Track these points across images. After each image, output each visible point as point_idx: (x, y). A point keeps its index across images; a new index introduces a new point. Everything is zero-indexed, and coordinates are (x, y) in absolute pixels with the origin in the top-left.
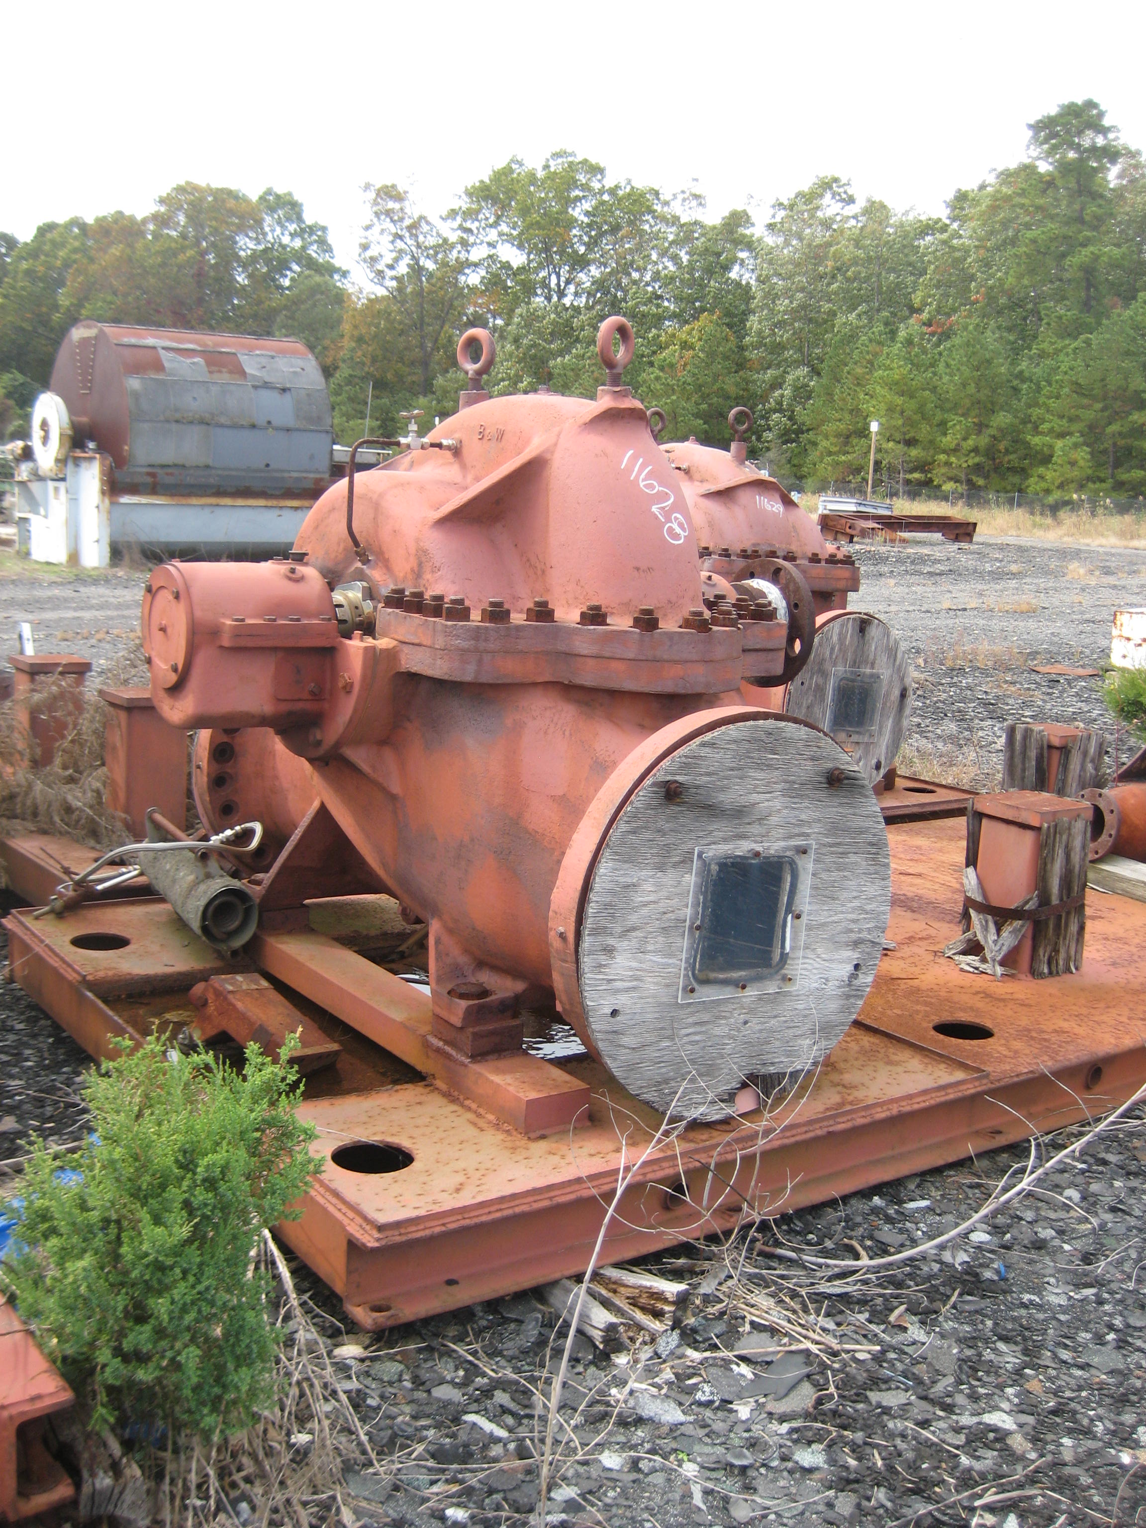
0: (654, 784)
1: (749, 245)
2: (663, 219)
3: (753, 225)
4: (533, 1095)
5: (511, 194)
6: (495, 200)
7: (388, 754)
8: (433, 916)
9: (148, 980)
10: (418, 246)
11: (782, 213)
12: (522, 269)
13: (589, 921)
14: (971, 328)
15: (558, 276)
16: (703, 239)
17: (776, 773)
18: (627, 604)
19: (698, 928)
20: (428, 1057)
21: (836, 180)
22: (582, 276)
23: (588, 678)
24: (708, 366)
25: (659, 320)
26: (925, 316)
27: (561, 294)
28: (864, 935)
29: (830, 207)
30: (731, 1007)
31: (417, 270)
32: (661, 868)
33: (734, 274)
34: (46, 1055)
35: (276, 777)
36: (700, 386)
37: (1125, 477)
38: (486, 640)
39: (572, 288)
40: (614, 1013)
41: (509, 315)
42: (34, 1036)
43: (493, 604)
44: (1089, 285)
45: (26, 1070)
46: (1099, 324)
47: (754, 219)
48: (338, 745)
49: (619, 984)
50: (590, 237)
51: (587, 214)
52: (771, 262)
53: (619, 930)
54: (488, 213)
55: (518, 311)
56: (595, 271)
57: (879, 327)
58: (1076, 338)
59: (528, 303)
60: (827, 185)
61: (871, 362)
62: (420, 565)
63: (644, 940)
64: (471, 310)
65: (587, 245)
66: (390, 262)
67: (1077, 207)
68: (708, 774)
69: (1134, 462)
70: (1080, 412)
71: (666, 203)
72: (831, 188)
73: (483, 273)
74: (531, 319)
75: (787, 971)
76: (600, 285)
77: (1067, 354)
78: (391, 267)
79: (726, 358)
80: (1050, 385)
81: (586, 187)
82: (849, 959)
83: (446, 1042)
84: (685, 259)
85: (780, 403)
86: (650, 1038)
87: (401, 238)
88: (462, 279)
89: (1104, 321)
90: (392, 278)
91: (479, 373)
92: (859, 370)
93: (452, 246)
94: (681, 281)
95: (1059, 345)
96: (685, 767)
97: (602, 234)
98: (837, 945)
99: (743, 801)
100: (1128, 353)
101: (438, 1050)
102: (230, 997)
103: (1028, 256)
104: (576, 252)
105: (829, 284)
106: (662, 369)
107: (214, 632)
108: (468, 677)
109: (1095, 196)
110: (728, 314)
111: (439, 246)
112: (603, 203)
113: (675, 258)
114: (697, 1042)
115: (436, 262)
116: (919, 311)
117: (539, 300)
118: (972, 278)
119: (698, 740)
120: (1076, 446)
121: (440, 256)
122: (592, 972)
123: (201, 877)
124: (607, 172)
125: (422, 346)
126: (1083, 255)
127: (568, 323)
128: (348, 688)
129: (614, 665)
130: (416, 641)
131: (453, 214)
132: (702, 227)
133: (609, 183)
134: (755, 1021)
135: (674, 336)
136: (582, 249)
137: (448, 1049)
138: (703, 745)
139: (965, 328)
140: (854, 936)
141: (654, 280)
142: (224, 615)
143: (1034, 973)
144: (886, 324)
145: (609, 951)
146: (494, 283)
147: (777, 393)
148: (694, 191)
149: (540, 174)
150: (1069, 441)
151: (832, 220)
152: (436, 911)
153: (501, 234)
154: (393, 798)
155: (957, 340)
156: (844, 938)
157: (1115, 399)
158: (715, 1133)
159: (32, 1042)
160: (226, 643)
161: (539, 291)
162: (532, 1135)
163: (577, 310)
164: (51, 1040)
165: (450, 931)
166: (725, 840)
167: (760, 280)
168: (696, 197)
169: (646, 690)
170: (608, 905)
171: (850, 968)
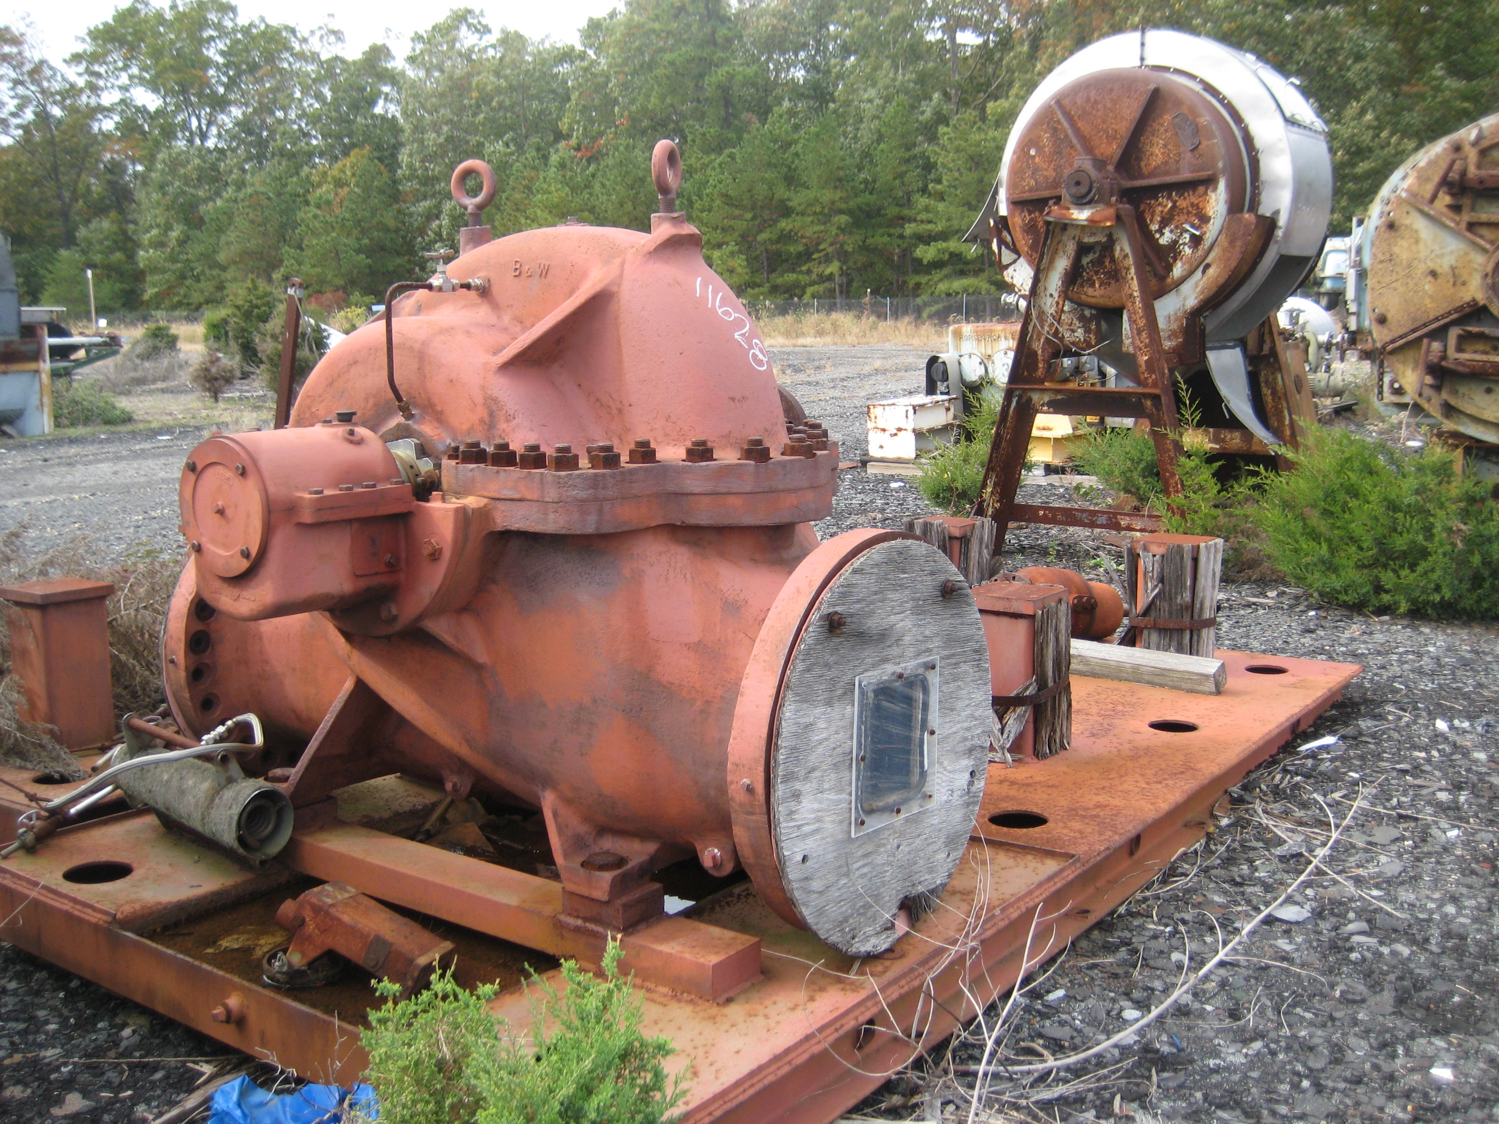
0: (821, 618)
1: (393, 78)
2: (301, 56)
3: (393, 58)
4: (714, 959)
5: (140, 36)
6: (121, 41)
7: (469, 624)
8: (544, 787)
9: (181, 906)
10: (43, 91)
11: (419, 47)
12: (159, 113)
13: (781, 768)
14: (621, 148)
15: (199, 118)
16: (345, 75)
17: (907, 592)
18: (727, 436)
19: (863, 759)
20: (562, 937)
21: (469, 12)
22: (222, 118)
23: (703, 519)
24: (364, 200)
25: (310, 155)
26: (573, 142)
27: (204, 136)
28: (977, 742)
29: (467, 39)
30: (887, 833)
31: (43, 116)
32: (829, 703)
33: (378, 110)
34: (65, 1012)
35: (266, 662)
36: (359, 222)
37: (779, 281)
38: (604, 488)
39: (214, 130)
40: (805, 859)
41: (150, 160)
42: (38, 993)
43: (559, 450)
44: (728, 103)
45: (54, 1035)
46: (740, 138)
47: (394, 52)
48: (421, 617)
49: (807, 829)
50: (229, 77)
51: (222, 53)
52: (416, 96)
53: (803, 772)
54: (116, 57)
55: (160, 156)
56: (236, 112)
57: (531, 153)
58: (720, 154)
59: (169, 147)
60: (461, 17)
61: (529, 189)
62: (491, 414)
63: (821, 780)
64: (108, 156)
65: (227, 87)
66: (13, 110)
67: (708, 30)
68: (859, 601)
69: (785, 266)
70: (732, 223)
71: (305, 40)
72: (466, 20)
73: (117, 118)
74: (175, 164)
75: (927, 789)
76: (244, 125)
77: (714, 168)
78: (14, 115)
79: (382, 192)
80: (701, 199)
81: (219, 27)
82: (967, 767)
83: (585, 919)
84: (328, 94)
85: (439, 234)
86: (832, 878)
87: (22, 83)
88: (96, 127)
89: (745, 136)
90: (18, 127)
91: (480, 207)
92: (517, 196)
93: (81, 91)
94: (327, 117)
95: (706, 160)
96: (844, 595)
97: (239, 74)
98: (956, 754)
99: (885, 624)
100: (769, 164)
101: (577, 929)
102: (333, 911)
103: (668, 77)
104: (214, 93)
105: (475, 115)
106: (318, 207)
107: (291, 508)
108: (590, 529)
109: (724, 19)
110: (378, 147)
111: (67, 91)
112: (238, 41)
113: (319, 97)
114: (865, 875)
115: (63, 108)
116: (568, 137)
117: (181, 144)
118: (615, 102)
119: (848, 568)
120: (732, 254)
121: (68, 102)
122: (786, 821)
123: (223, 782)
124: (239, 10)
125: (59, 197)
126: (720, 75)
127: (214, 167)
128: (435, 556)
129: (731, 500)
130: (516, 496)
131: (77, 58)
132: (343, 61)
133: (243, 20)
134: (905, 843)
135: (325, 174)
136: (221, 90)
137: (591, 926)
138: (855, 572)
139: (617, 149)
140: (969, 744)
141: (299, 117)
142: (297, 488)
143: (1037, 754)
144: (538, 149)
145: (796, 796)
146: (129, 128)
147: (435, 224)
148: (330, 27)
149: (169, 15)
150: (727, 249)
151: (471, 50)
152: (547, 781)
153: (131, 77)
154: (478, 668)
155: (610, 161)
156: (961, 748)
157: (762, 208)
158: (887, 963)
159: (37, 1000)
160: (307, 518)
161: (180, 135)
162: (721, 1000)
163: (221, 151)
164: (62, 995)
165: (568, 801)
166: (874, 666)
167: (404, 113)
168: (334, 33)
169: (765, 523)
170: (794, 749)
171: (967, 775)
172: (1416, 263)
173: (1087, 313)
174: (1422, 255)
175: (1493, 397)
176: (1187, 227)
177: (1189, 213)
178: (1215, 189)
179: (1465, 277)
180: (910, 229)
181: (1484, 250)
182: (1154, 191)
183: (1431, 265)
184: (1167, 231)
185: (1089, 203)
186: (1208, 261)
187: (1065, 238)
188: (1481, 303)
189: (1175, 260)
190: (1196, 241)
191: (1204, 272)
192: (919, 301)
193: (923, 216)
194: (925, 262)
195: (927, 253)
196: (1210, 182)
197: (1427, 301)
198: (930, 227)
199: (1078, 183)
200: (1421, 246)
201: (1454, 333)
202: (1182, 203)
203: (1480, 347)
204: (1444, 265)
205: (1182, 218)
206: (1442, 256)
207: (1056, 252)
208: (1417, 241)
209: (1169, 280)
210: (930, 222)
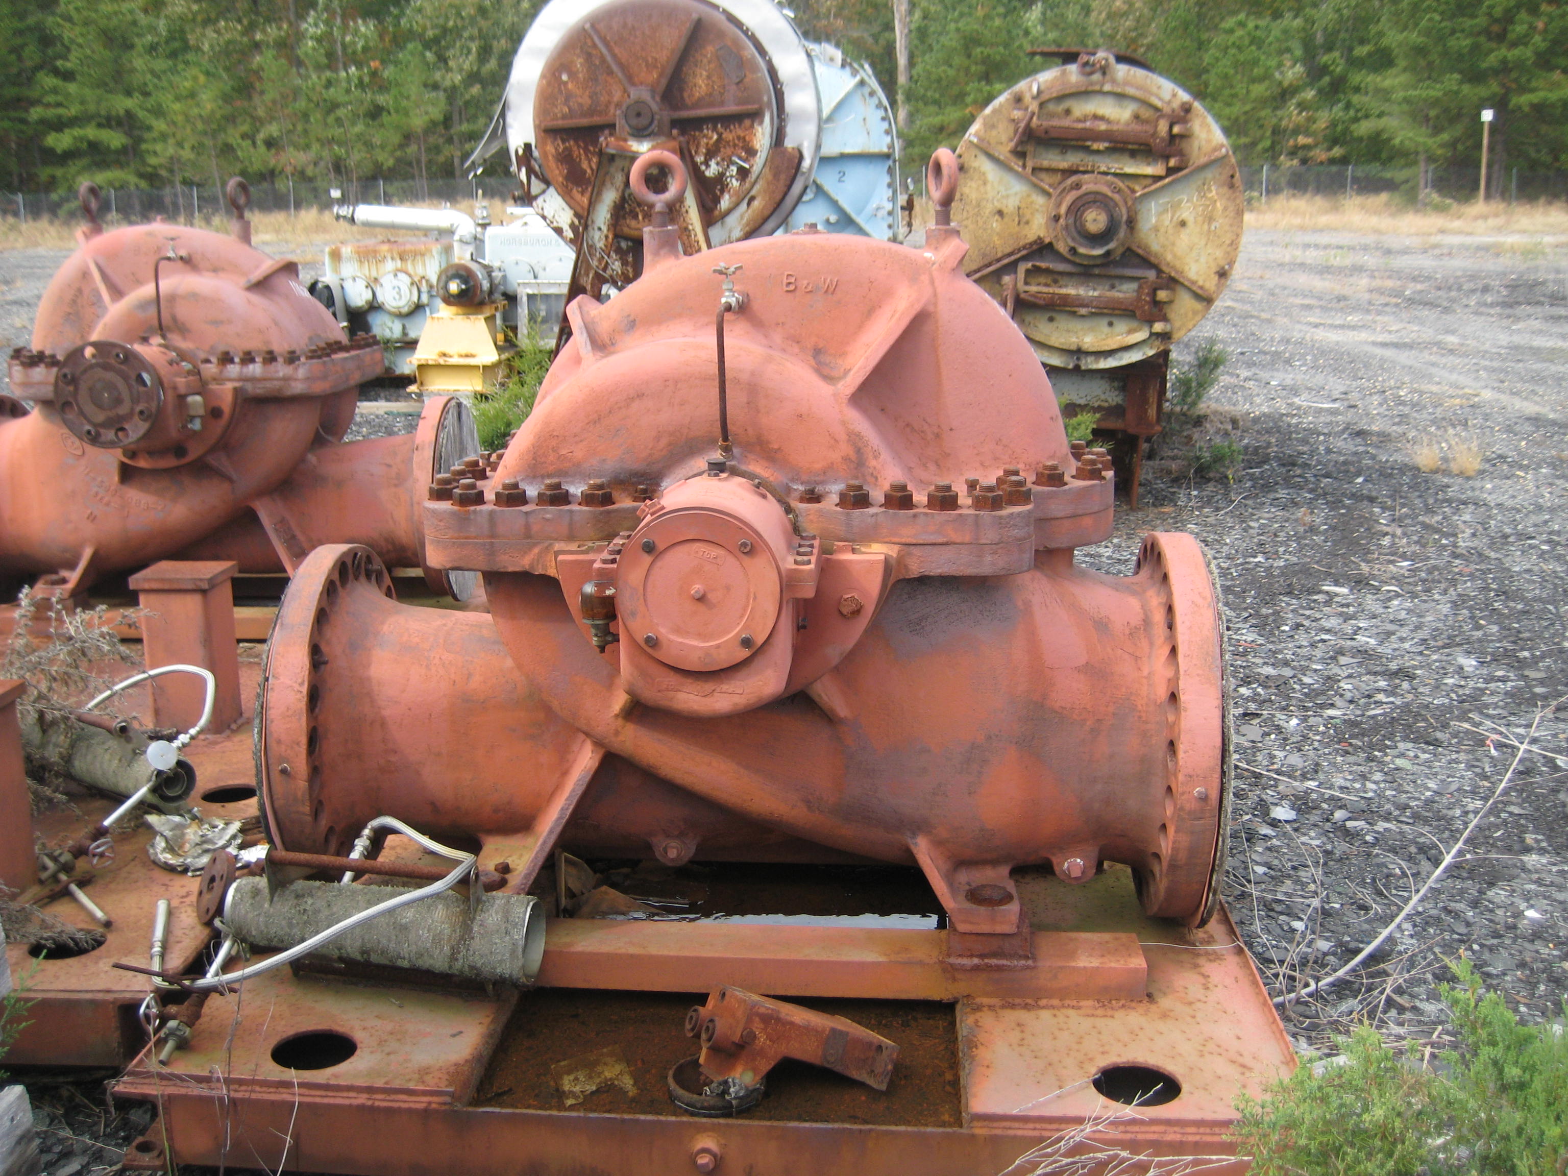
8: (914, 834)
20: (954, 980)
128: (858, 612)
130: (945, 540)
172: (984, 203)
173: (624, 245)
174: (990, 195)
175: (1055, 324)
176: (735, 159)
177: (735, 146)
178: (761, 123)
179: (1028, 216)
180: (36, 113)
181: (1048, 194)
182: (698, 123)
183: (998, 205)
184: (713, 163)
185: (649, 135)
186: (753, 193)
187: (612, 170)
188: (1047, 240)
189: (722, 191)
190: (743, 173)
191: (749, 204)
192: (54, 197)
193: (51, 99)
194: (59, 151)
195: (60, 141)
196: (756, 116)
197: (996, 238)
198: (61, 111)
199: (639, 115)
200: (989, 187)
201: (1022, 268)
202: (728, 136)
203: (1042, 280)
204: (1010, 205)
205: (729, 151)
206: (1008, 196)
207: (603, 184)
208: (985, 183)
209: (717, 213)
210: (59, 105)
